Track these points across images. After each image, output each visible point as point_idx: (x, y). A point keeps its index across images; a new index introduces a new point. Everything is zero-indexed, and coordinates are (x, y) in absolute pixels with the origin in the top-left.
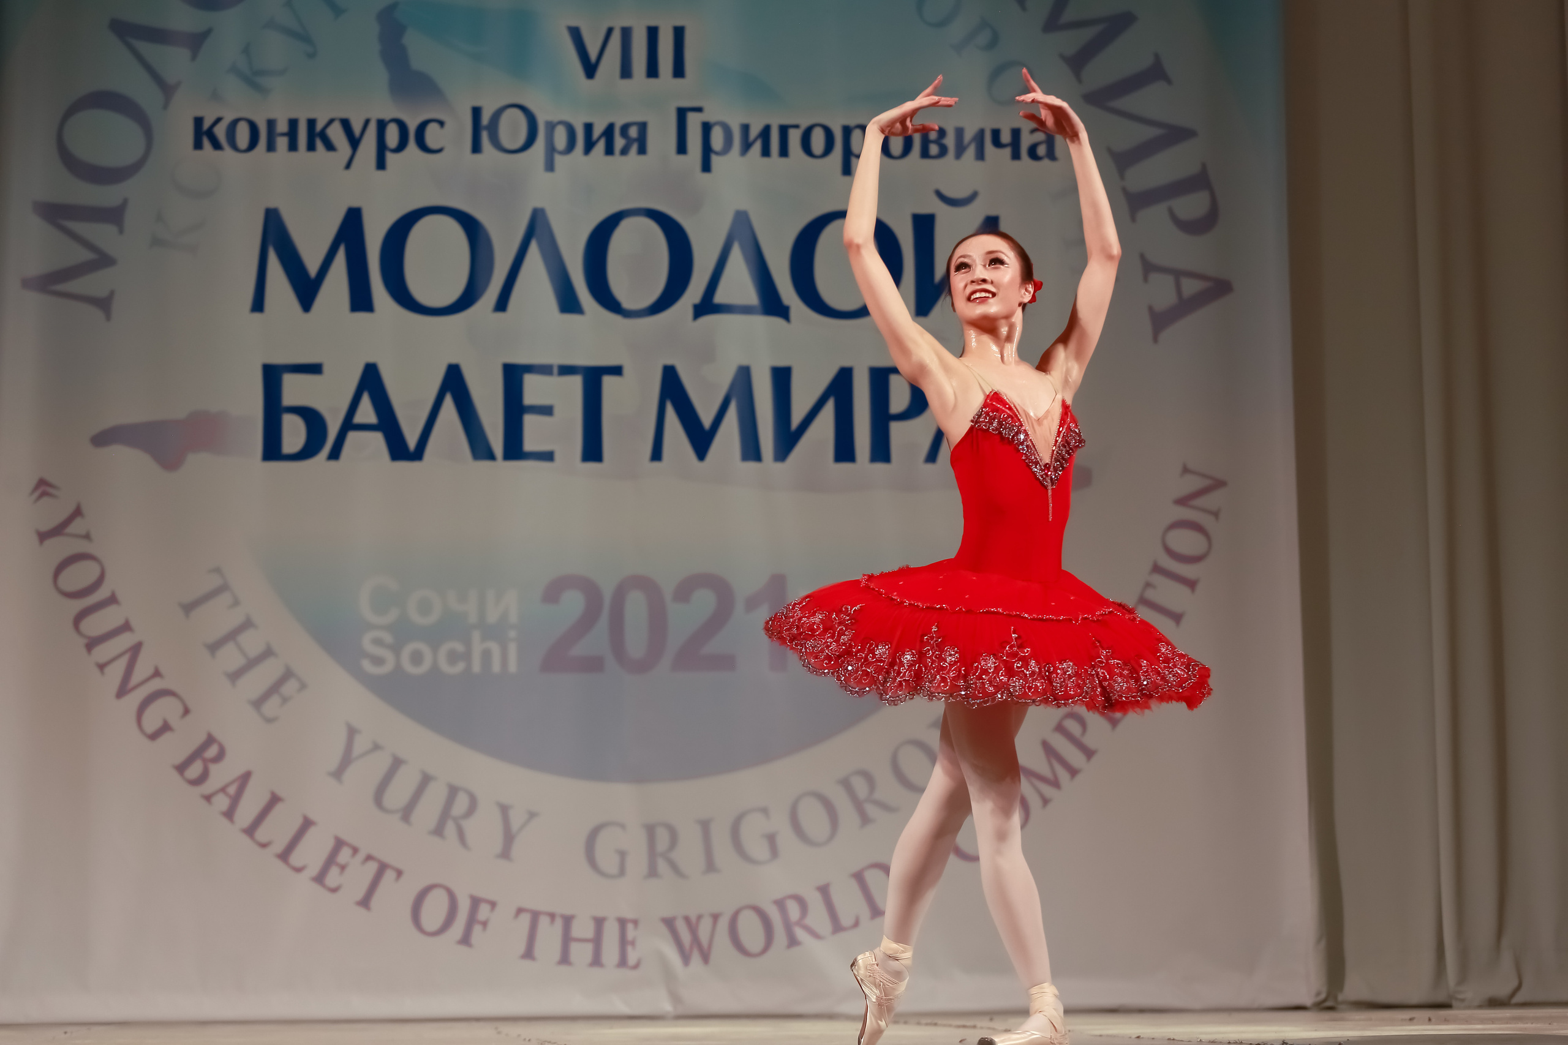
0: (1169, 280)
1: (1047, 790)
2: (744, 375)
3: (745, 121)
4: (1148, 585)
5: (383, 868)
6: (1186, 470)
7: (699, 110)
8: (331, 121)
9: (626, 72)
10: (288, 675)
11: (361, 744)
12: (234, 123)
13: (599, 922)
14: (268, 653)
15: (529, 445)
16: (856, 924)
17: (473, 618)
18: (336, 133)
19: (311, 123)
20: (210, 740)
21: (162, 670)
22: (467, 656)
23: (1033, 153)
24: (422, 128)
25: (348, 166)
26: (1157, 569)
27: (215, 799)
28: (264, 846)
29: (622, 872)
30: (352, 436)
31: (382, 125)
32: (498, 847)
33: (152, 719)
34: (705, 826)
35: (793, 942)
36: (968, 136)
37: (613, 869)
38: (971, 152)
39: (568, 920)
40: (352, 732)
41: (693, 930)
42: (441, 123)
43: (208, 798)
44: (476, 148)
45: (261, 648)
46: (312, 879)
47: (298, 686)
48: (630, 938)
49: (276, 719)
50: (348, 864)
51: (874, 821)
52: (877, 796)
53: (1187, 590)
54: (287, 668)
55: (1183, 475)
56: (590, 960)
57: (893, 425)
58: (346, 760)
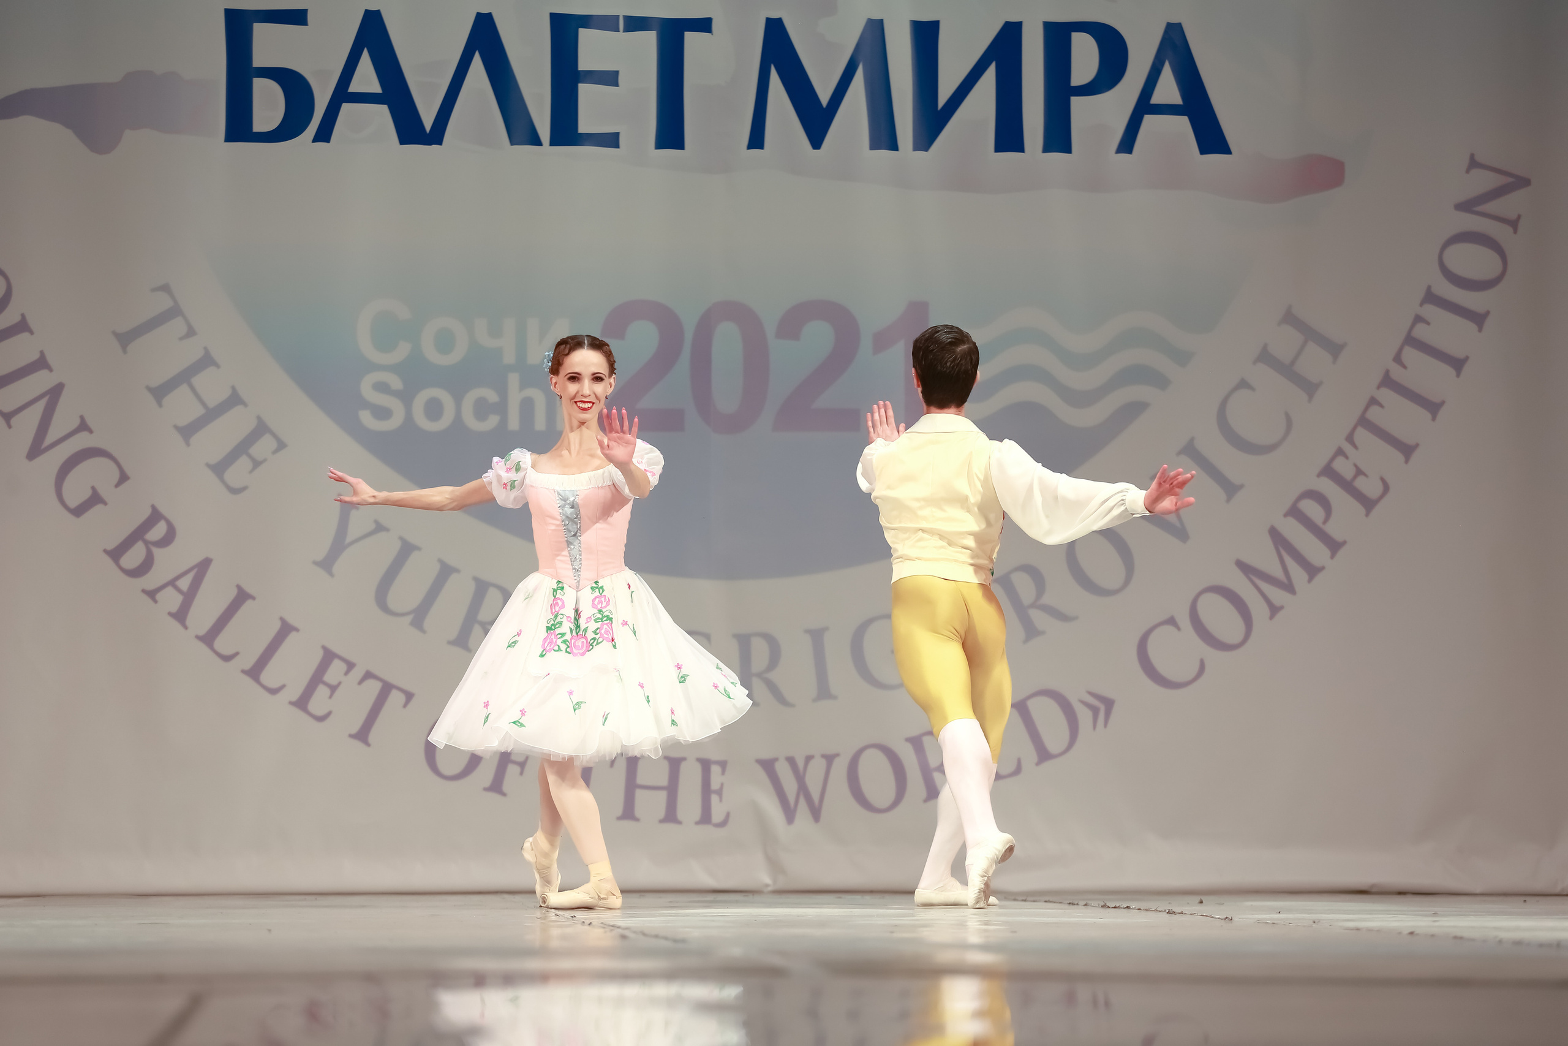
1: (1277, 595)
2: (875, 30)
4: (1418, 319)
5: (387, 688)
6: (1474, 163)
10: (261, 429)
11: (357, 525)
13: (675, 765)
14: (234, 400)
15: (584, 127)
17: (509, 358)
20: (156, 516)
21: (90, 422)
22: (501, 409)
26: (1431, 298)
27: (158, 596)
28: (227, 658)
30: (346, 107)
33: (76, 489)
34: (817, 636)
41: (800, 779)
43: (152, 594)
45: (224, 394)
46: (291, 703)
47: (274, 445)
48: (715, 785)
49: (244, 489)
50: (340, 683)
51: (1042, 633)
52: (1046, 600)
53: (1471, 327)
54: (259, 418)
55: (1468, 171)
56: (662, 814)
57: (1075, 101)
58: (338, 546)
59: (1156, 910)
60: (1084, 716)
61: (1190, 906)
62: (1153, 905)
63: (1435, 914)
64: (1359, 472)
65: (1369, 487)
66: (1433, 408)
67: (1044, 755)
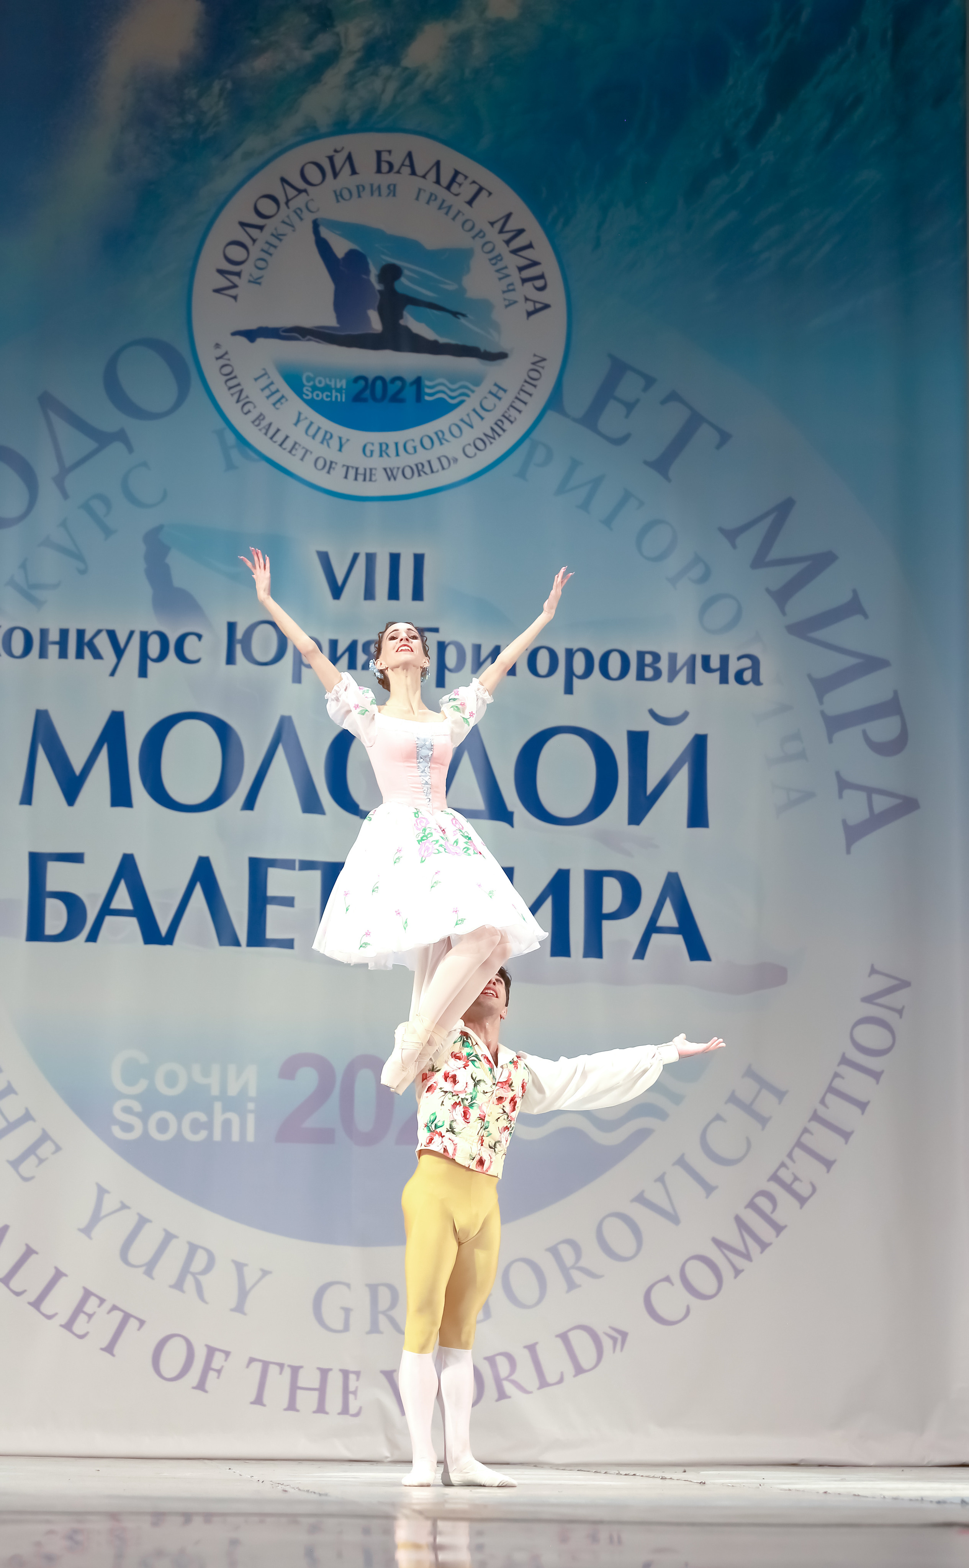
0: (862, 796)
1: (739, 1262)
3: (477, 642)
4: (836, 1075)
5: (127, 1317)
6: (873, 971)
7: (436, 630)
8: (99, 632)
9: (369, 594)
10: (45, 1137)
11: (109, 1203)
12: (11, 631)
13: (324, 1373)
14: (27, 1117)
15: (270, 934)
16: (561, 1381)
17: (215, 1091)
18: (103, 644)
19: (81, 633)
22: (209, 1126)
23: (739, 678)
24: (181, 641)
25: (113, 674)
26: (845, 1061)
28: (18, 1294)
29: (346, 1328)
30: (109, 920)
31: (145, 637)
32: (233, 1304)
35: (502, 1395)
36: (681, 661)
37: (339, 1326)
38: (683, 675)
39: (295, 1371)
40: (102, 1192)
42: (199, 637)
44: (230, 659)
45: (20, 1113)
46: (61, 1326)
47: (53, 1148)
48: (352, 1388)
49: (32, 1178)
50: (95, 1313)
51: (579, 1286)
52: (583, 1263)
53: (871, 1080)
54: (44, 1131)
55: (870, 975)
56: (315, 1406)
57: (606, 925)
58: (96, 1218)
59: (654, 1477)
60: (607, 1343)
61: (677, 1474)
62: (652, 1474)
63: (843, 1480)
64: (796, 1179)
65: (802, 1188)
66: (846, 1135)
67: (579, 1370)
